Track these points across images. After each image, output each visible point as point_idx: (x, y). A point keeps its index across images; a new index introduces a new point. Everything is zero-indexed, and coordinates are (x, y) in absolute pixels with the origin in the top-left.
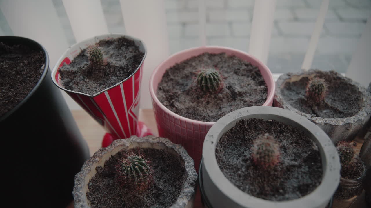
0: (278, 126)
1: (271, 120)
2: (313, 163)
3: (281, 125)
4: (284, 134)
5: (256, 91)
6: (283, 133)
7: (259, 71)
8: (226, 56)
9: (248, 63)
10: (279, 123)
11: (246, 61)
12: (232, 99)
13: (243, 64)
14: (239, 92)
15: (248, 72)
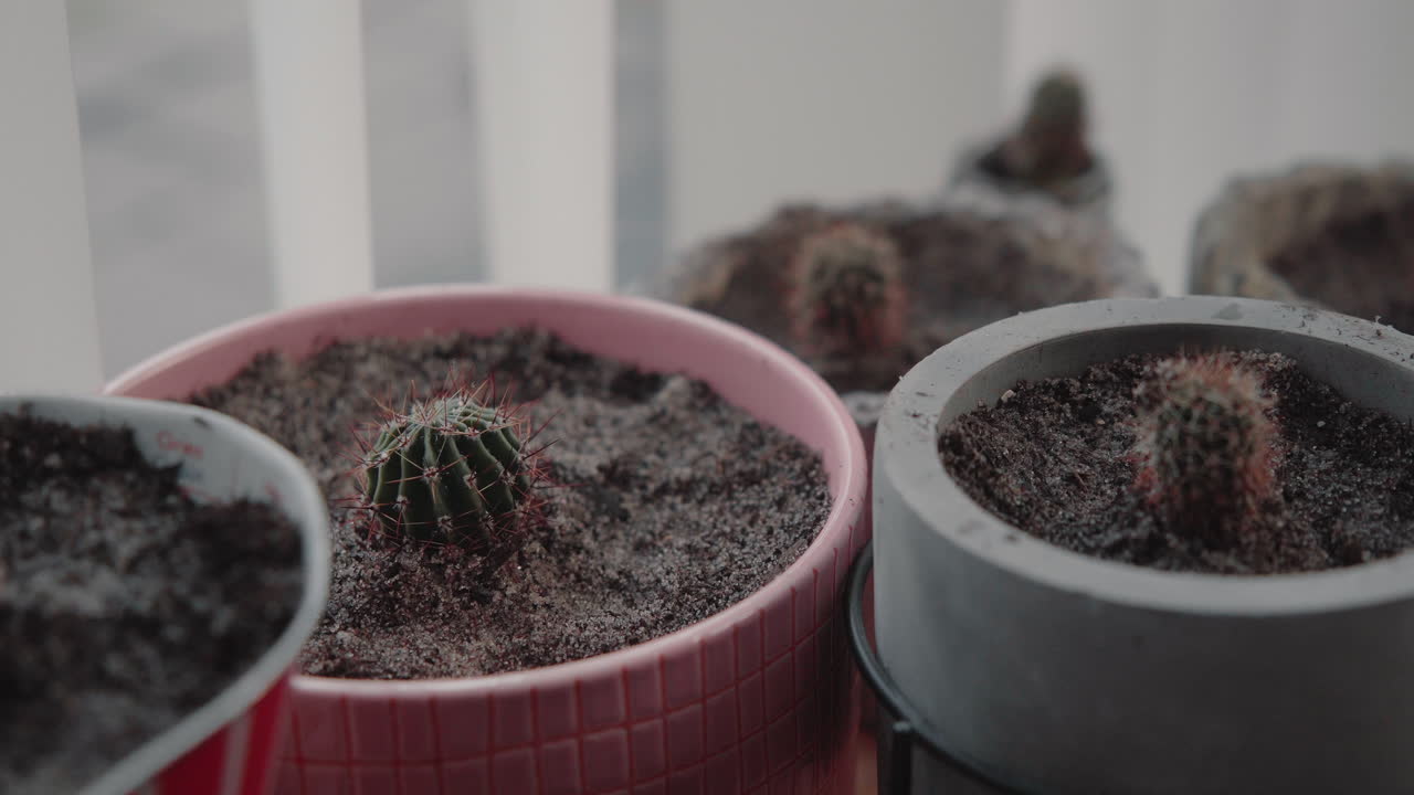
0: (1052, 400)
1: (1010, 393)
2: (1321, 424)
3: (1061, 384)
4: (1106, 409)
5: (664, 420)
6: (1099, 411)
7: (554, 339)
8: (287, 370)
9: (454, 336)
10: (1050, 386)
11: (428, 333)
12: (606, 519)
13: (425, 357)
14: (601, 469)
15: (500, 375)
